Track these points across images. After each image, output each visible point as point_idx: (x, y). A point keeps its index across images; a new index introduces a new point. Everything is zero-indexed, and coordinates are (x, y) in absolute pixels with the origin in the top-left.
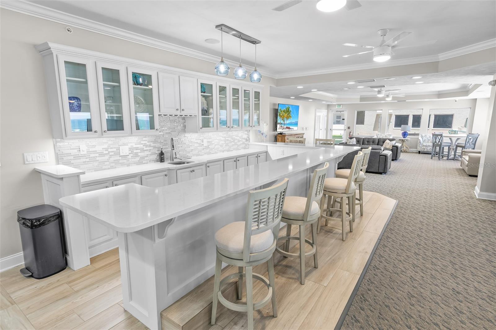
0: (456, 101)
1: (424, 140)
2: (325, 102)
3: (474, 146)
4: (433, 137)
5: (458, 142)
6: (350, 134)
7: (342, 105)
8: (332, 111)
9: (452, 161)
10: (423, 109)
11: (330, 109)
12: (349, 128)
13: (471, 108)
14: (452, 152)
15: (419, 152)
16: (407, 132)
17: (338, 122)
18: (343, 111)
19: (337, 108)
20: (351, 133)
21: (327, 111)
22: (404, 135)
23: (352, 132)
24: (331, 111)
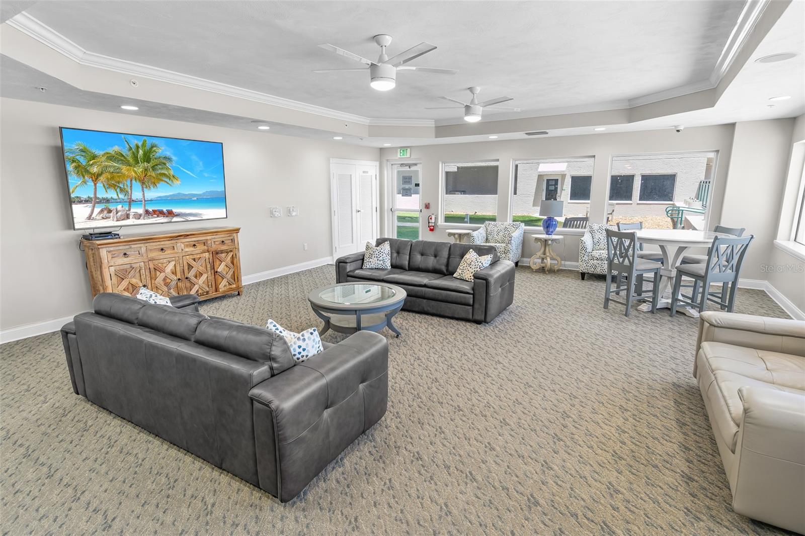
0: (678, 131)
1: (596, 240)
2: (340, 138)
3: (734, 273)
4: (608, 242)
5: (685, 254)
6: (430, 221)
7: (409, 150)
8: (392, 165)
9: (666, 313)
10: (594, 156)
11: (387, 160)
12: (427, 206)
13: (717, 151)
14: (666, 286)
15: (583, 276)
16: (555, 218)
17: (406, 192)
18: (416, 165)
19: (399, 156)
20: (431, 219)
21: (377, 163)
22: (547, 227)
23: (433, 217)
24: (389, 164)
